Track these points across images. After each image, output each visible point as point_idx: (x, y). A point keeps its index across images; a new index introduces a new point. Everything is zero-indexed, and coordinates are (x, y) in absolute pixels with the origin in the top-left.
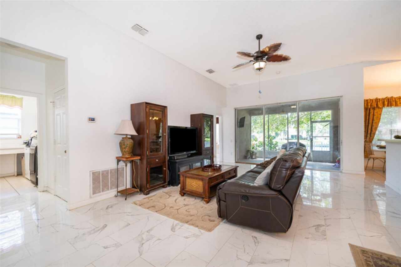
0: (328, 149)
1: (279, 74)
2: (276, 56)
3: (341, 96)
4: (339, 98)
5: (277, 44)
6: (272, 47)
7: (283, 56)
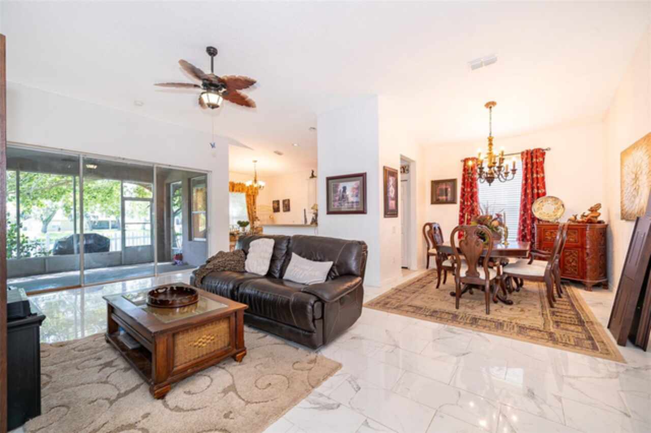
0: (148, 242)
1: (139, 105)
2: (238, 95)
3: (211, 172)
4: (206, 172)
5: (249, 79)
6: (241, 80)
7: (246, 100)
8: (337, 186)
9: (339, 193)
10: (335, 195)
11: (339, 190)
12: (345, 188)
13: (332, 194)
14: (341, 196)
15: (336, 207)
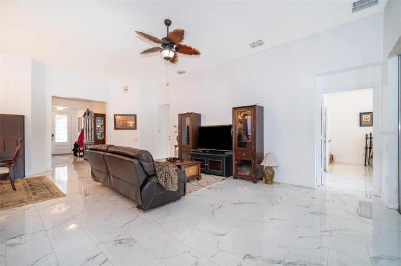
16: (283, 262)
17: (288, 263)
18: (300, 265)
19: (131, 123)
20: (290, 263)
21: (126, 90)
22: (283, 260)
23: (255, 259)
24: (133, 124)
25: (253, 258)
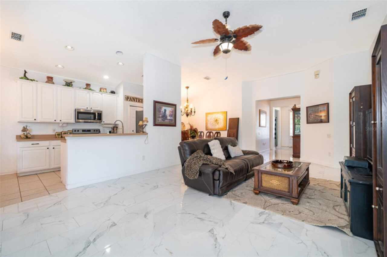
8: (161, 108)
9: (161, 113)
10: (159, 114)
11: (162, 111)
12: (165, 110)
13: (157, 113)
14: (163, 115)
15: (160, 121)
16: (93, 242)
17: (89, 245)
18: (81, 252)
19: (323, 115)
20: (88, 246)
21: (317, 75)
22: (94, 243)
23: (109, 228)
24: (324, 116)
25: (110, 227)
